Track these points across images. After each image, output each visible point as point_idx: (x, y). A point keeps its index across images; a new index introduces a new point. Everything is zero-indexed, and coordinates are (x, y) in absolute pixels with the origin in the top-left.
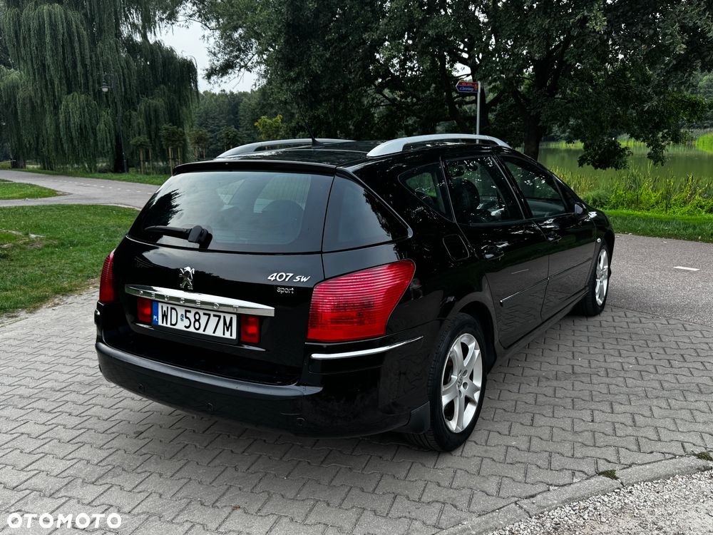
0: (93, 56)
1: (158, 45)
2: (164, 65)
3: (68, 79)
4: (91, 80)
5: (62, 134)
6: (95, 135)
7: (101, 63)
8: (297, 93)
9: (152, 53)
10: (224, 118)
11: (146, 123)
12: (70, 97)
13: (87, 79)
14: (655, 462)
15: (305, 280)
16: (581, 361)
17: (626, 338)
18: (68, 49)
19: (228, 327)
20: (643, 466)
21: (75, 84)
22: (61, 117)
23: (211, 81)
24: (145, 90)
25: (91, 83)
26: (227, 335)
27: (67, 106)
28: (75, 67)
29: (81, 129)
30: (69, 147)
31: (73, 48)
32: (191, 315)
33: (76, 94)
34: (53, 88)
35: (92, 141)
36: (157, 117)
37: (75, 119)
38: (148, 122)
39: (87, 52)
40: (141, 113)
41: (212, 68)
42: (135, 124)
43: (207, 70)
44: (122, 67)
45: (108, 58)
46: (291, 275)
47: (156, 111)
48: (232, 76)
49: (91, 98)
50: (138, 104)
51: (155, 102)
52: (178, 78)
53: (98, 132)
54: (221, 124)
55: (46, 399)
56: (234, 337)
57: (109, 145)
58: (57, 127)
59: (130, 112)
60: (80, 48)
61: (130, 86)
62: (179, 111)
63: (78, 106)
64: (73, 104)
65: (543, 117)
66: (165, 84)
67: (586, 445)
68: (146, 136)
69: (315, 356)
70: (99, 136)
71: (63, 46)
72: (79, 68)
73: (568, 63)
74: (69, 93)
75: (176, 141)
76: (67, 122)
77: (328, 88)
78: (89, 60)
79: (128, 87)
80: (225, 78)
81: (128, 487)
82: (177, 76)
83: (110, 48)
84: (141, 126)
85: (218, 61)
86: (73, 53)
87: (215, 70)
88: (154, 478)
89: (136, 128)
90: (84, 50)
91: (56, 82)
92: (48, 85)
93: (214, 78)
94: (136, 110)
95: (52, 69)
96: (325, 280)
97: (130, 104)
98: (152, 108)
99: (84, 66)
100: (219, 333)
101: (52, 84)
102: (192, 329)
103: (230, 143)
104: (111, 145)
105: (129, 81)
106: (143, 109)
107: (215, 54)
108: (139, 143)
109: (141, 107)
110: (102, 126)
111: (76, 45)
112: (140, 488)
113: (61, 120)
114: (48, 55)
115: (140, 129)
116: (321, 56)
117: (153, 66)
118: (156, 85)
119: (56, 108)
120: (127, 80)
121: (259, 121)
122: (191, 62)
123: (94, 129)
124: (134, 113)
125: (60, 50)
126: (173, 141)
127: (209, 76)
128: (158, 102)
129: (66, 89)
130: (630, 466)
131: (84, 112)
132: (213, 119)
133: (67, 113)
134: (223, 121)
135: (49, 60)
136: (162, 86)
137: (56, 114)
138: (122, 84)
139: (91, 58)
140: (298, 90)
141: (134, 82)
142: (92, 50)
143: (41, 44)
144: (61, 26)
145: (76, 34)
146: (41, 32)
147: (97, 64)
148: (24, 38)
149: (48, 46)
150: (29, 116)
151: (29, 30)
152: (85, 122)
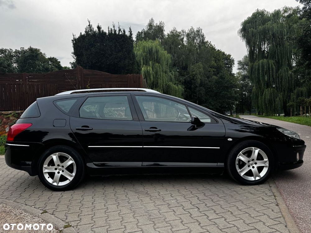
6: (275, 102)
7: (280, 77)
11: (297, 97)
12: (267, 90)
14: (57, 218)
27: (266, 93)
31: (270, 73)
33: (269, 88)
35: (273, 105)
36: (302, 95)
37: (268, 97)
40: (295, 94)
42: (292, 98)
44: (288, 77)
45: (283, 74)
47: (302, 92)
49: (275, 90)
50: (294, 90)
51: (302, 89)
58: (262, 100)
59: (290, 93)
60: (272, 73)
64: (268, 92)
76: (265, 98)
79: (290, 84)
83: (284, 71)
84: (294, 99)
90: (274, 73)
97: (291, 90)
98: (300, 91)
108: (290, 105)
109: (296, 91)
110: (278, 99)
111: (271, 71)
113: (263, 98)
120: (290, 82)
123: (275, 101)
124: (292, 94)
129: (266, 87)
131: (271, 94)
133: (265, 95)
137: (262, 96)
138: (288, 83)
139: (276, 75)
142: (277, 72)
143: (259, 73)
144: (266, 66)
145: (271, 68)
146: (259, 69)
147: (278, 77)
148: (254, 72)
149: (261, 73)
150: (255, 97)
151: (255, 69)
152: (272, 98)
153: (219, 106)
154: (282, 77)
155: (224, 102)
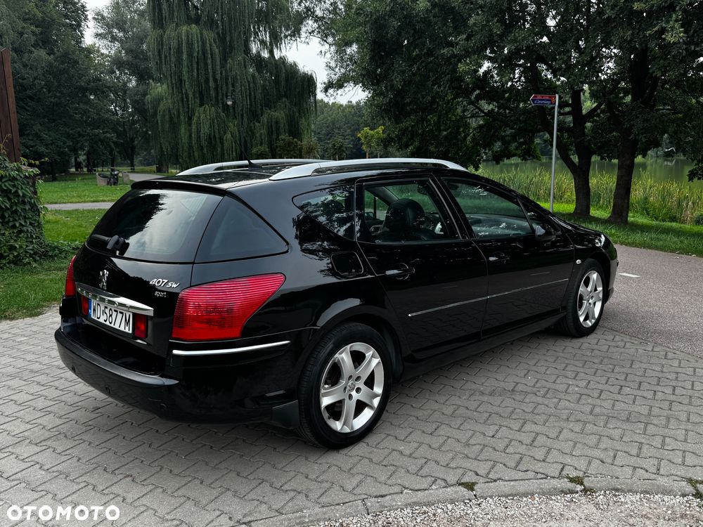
0: (224, 72)
1: (283, 60)
2: (287, 80)
3: (201, 94)
4: (220, 94)
5: (193, 143)
6: (222, 143)
7: (230, 78)
8: (381, 107)
9: (276, 68)
10: (350, 128)
11: (268, 134)
12: (202, 109)
13: (217, 94)
14: (522, 480)
15: (174, 286)
16: (531, 380)
17: (596, 361)
18: (202, 65)
19: (127, 323)
20: (508, 482)
21: (207, 97)
22: (194, 127)
23: (328, 94)
24: (269, 103)
25: (220, 97)
26: (127, 330)
27: (199, 118)
28: (207, 81)
29: (210, 138)
30: (199, 155)
31: (206, 64)
32: (107, 311)
33: (207, 106)
34: (188, 101)
35: (219, 150)
36: (278, 129)
37: (205, 130)
38: (270, 133)
39: (218, 67)
40: (263, 125)
41: (329, 82)
42: (258, 135)
43: (325, 83)
44: (249, 82)
45: (236, 73)
46: (166, 281)
47: (277, 123)
48: (347, 89)
49: (220, 111)
50: (262, 115)
51: (276, 114)
52: (299, 92)
53: (225, 142)
54: (346, 133)
55: (48, 374)
56: (131, 332)
57: (234, 153)
58: (190, 136)
59: (254, 123)
60: (212, 65)
61: (255, 99)
62: (298, 122)
63: (209, 117)
64: (205, 116)
65: (635, 130)
66: (287, 98)
67: (468, 457)
68: (266, 146)
69: (175, 352)
70: (226, 145)
71: (198, 63)
72: (211, 84)
73: (654, 74)
74: (201, 105)
75: (291, 151)
76: (198, 131)
77: (411, 102)
78: (219, 75)
79: (253, 100)
80: (340, 91)
81: (60, 449)
82: (297, 90)
83: (239, 64)
84: (263, 137)
85: (335, 75)
86: (206, 69)
87: (332, 84)
88: (85, 445)
89: (258, 138)
90: (216, 65)
91: (191, 96)
92: (184, 99)
93: (331, 91)
94: (259, 122)
95: (187, 83)
96: (191, 286)
97: (254, 116)
98: (273, 120)
99: (215, 80)
100: (122, 328)
101: (187, 97)
102: (107, 323)
103: (336, 154)
104: (236, 153)
105: (255, 94)
106: (266, 120)
107: (333, 69)
108: (259, 152)
109: (264, 119)
110: (229, 136)
111: (209, 61)
112: (68, 452)
113: (193, 130)
114: (185, 70)
115: (262, 140)
116: (403, 72)
117: (277, 82)
118: (280, 98)
119: (190, 119)
120: (253, 93)
121: (362, 132)
122: (311, 76)
123: (221, 139)
124: (257, 124)
125: (195, 66)
126: (288, 151)
127: (326, 90)
128: (279, 114)
129: (198, 101)
130: (495, 481)
131: (213, 122)
132: (339, 129)
133: (198, 124)
134: (348, 131)
135: (185, 77)
136: (284, 99)
137: (190, 125)
138: (248, 97)
139: (221, 73)
140: (383, 104)
141: (259, 96)
142: (223, 66)
143: (179, 61)
144: (196, 45)
145: (209, 52)
146: (179, 51)
147: (227, 79)
148: (166, 57)
149: (185, 63)
150: (167, 126)
151: (170, 49)
152: (214, 132)
153: (68, 147)
154: (235, 80)
155: (80, 135)
